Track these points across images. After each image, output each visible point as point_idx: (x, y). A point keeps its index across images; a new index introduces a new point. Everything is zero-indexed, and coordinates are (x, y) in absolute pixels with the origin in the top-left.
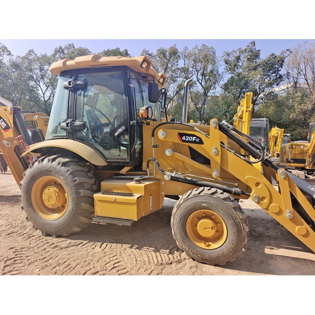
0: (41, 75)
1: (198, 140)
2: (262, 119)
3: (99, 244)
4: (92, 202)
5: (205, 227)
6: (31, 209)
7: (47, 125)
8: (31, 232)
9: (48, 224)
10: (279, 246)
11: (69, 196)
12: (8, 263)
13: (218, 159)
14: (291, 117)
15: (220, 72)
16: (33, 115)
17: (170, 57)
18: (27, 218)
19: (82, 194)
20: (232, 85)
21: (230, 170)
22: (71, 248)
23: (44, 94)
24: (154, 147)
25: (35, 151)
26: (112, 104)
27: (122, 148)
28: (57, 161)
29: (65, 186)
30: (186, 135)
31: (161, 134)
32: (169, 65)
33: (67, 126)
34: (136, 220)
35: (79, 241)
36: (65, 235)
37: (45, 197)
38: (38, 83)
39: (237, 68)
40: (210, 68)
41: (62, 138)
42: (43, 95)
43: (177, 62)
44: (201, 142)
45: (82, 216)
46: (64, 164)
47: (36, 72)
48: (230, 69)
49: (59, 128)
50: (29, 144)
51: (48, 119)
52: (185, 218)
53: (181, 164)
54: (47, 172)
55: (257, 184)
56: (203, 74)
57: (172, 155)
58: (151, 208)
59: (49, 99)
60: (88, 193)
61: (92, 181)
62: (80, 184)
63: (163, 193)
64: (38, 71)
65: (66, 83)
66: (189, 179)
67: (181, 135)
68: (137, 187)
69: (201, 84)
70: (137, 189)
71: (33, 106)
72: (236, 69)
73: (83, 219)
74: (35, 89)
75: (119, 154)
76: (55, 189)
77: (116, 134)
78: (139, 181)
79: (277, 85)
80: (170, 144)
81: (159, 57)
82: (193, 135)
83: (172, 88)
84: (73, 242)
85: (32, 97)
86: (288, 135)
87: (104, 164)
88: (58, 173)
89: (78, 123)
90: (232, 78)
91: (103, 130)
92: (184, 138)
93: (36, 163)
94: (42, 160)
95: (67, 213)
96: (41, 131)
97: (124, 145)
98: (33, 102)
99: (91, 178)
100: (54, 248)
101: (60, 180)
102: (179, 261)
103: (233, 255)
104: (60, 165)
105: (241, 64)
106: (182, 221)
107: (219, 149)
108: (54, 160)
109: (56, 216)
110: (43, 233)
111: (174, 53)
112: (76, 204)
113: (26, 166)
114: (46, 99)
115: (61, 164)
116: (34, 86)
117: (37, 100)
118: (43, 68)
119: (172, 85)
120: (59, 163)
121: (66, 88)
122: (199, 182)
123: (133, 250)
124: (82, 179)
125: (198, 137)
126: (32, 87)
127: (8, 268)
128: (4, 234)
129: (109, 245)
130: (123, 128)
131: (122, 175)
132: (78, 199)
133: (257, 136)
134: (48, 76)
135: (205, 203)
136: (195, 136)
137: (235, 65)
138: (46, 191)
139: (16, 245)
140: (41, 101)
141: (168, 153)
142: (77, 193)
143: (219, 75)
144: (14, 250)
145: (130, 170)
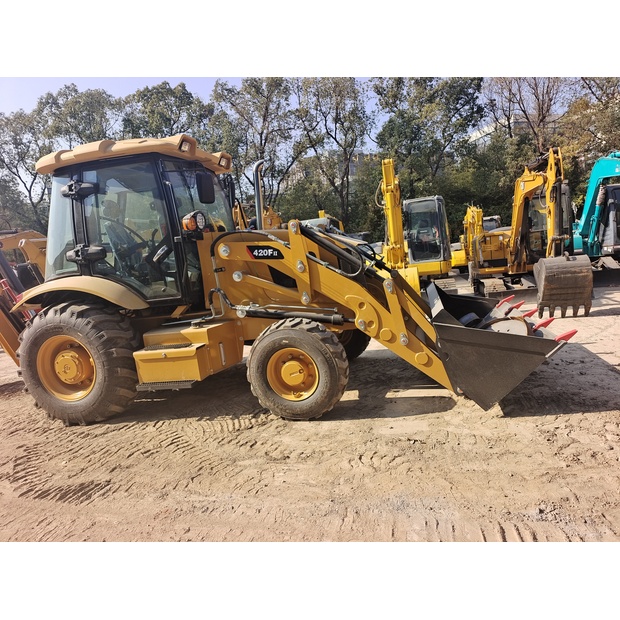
0: (18, 153)
1: (275, 254)
2: (430, 198)
3: (153, 423)
4: (132, 365)
5: (291, 372)
6: (40, 389)
7: (45, 255)
8: (46, 426)
9: (71, 407)
10: (407, 387)
11: (96, 361)
12: (18, 462)
13: (306, 277)
14: (500, 184)
15: (368, 112)
16: (17, 239)
17: (271, 92)
18: (36, 405)
19: (115, 355)
20: (391, 135)
21: (324, 291)
22: (111, 434)
23: (30, 192)
24: (216, 271)
25: (31, 301)
26: (152, 208)
27: (169, 279)
28: (69, 310)
29: (87, 347)
30: (259, 248)
31: (222, 250)
32: (272, 107)
33: (77, 255)
34: (199, 380)
35: (122, 425)
36: (100, 419)
37: (58, 368)
38: (14, 170)
39: (401, 101)
40: (349, 105)
41: (71, 274)
42: (27, 194)
43: (286, 99)
44: (280, 256)
45: (121, 387)
46: (81, 315)
47: (7, 149)
48: (387, 104)
49: (65, 261)
50: (20, 291)
51: (46, 242)
52: (263, 365)
53: (261, 292)
54: (56, 330)
55: (361, 305)
56: (337, 120)
57: (243, 279)
58: (222, 361)
59: (42, 199)
60: (123, 352)
61: (129, 334)
62: (109, 340)
63: (241, 339)
64: (12, 147)
65: (65, 188)
66: (272, 311)
67: (251, 249)
68: (196, 334)
69: (335, 139)
70: (197, 337)
71: (12, 218)
72: (398, 102)
73: (123, 392)
74: (11, 184)
75: (165, 289)
76: (73, 353)
77: (155, 260)
78: (199, 325)
79: (474, 126)
80: (241, 264)
81: (249, 93)
82: (268, 248)
83: (283, 152)
84: (113, 426)
85: (8, 201)
86: (496, 217)
87: (145, 306)
88: (73, 329)
89: (93, 249)
90: (391, 121)
91: (140, 254)
92: (256, 253)
93: (37, 319)
94: (46, 313)
95: (97, 386)
96: (35, 267)
97: (171, 275)
98: (10, 210)
99: (126, 330)
100: (84, 437)
101: (78, 340)
102: (264, 424)
103: (329, 401)
104: (74, 317)
105: (405, 93)
106: (260, 369)
107: (306, 264)
108: (63, 310)
109: (80, 394)
110: (65, 423)
111: (276, 84)
112: (108, 370)
113: (21, 327)
114: (35, 200)
115: (75, 315)
116: (7, 178)
117: (18, 206)
118: (21, 140)
119: (282, 146)
120: (73, 314)
121: (65, 195)
122: (286, 314)
123: (202, 422)
124: (113, 333)
125: (275, 250)
126: (5, 181)
127: (21, 467)
128: (4, 434)
129: (167, 422)
130: (165, 248)
131: (176, 320)
132: (111, 363)
133: (429, 228)
134: (32, 153)
135: (285, 339)
136: (271, 248)
137: (395, 97)
138: (59, 359)
139: (26, 442)
140: (26, 205)
141: (236, 277)
142: (108, 355)
143: (368, 118)
144: (25, 448)
145: (187, 311)
